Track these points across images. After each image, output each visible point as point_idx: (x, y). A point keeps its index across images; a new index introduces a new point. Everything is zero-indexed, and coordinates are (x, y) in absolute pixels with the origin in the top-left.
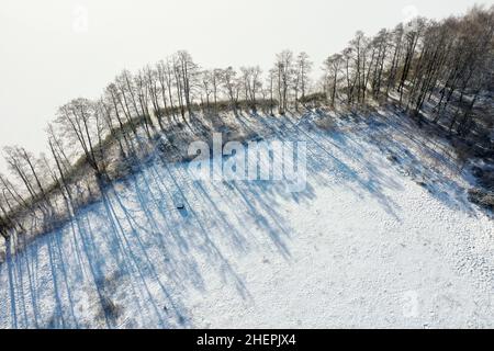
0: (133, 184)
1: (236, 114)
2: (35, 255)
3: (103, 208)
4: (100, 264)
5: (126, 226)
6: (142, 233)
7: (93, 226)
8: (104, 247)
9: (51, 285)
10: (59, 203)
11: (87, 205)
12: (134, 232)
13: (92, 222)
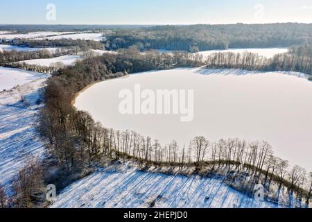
0: (203, 180)
1: (280, 188)
2: (156, 177)
3: (186, 179)
4: (165, 192)
5: (185, 189)
6: (186, 195)
7: (177, 182)
8: (172, 190)
9: (150, 186)
10: (177, 169)
11: (183, 175)
12: (184, 193)
13: (178, 181)
